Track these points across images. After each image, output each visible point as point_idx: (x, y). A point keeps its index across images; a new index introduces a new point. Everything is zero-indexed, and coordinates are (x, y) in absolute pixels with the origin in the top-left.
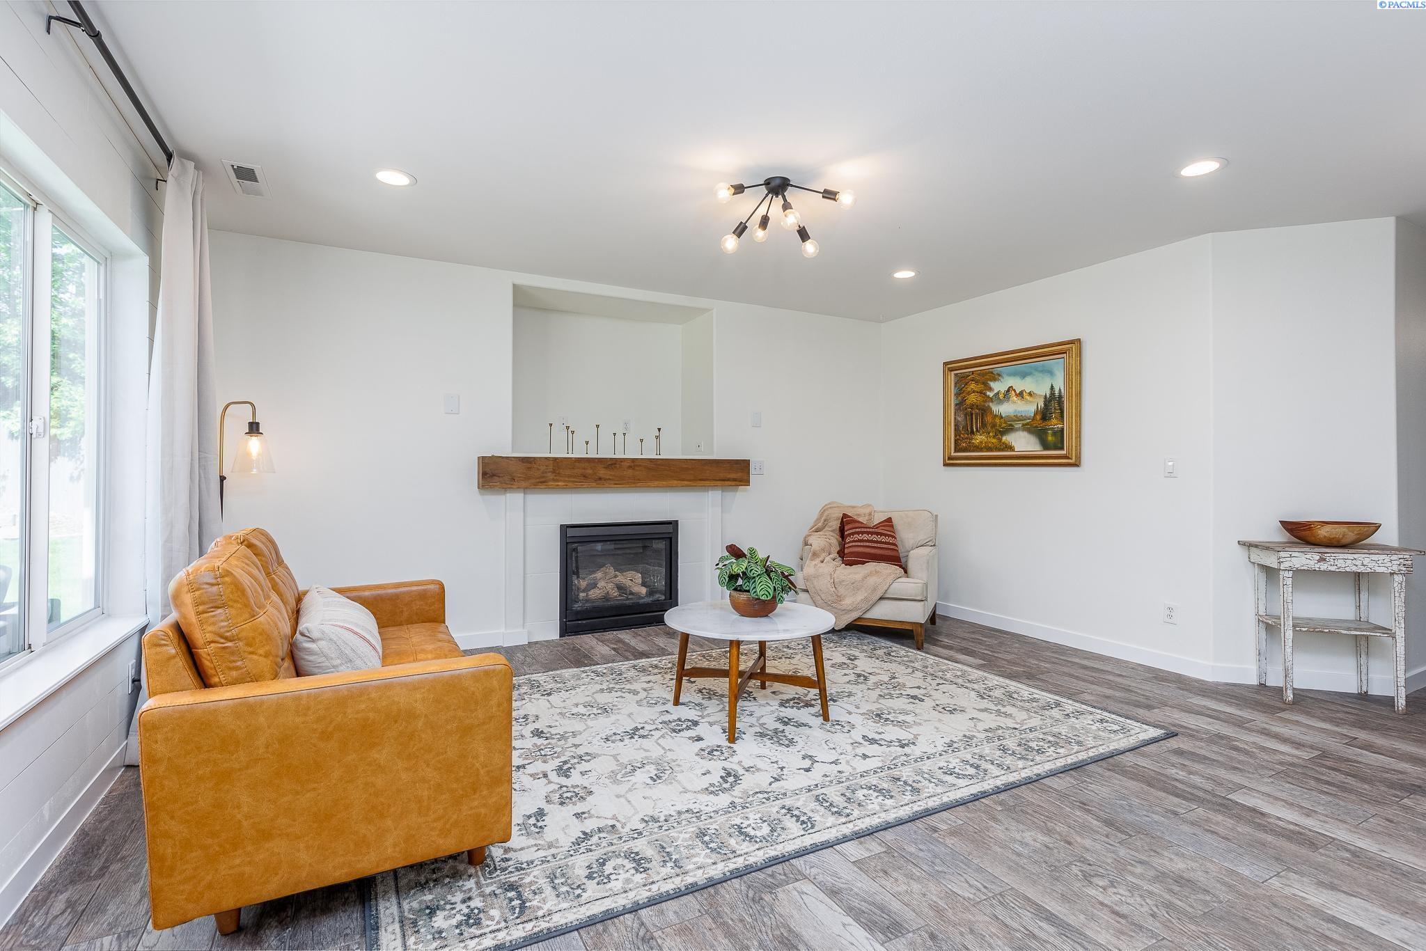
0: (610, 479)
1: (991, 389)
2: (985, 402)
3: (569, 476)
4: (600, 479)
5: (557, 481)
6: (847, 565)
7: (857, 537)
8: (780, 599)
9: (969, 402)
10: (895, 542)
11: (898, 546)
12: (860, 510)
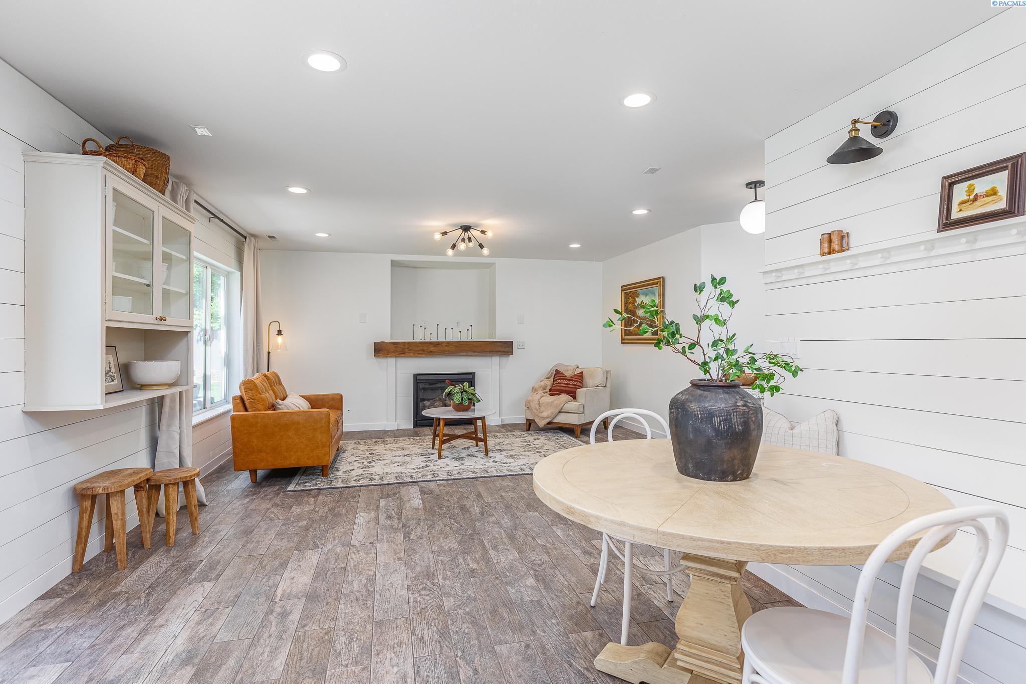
1: (636, 302)
2: (634, 308)
3: (416, 351)
4: (431, 352)
5: (409, 353)
6: (551, 395)
7: (558, 381)
8: (466, 403)
9: (629, 308)
10: (580, 384)
11: (578, 386)
12: (569, 368)
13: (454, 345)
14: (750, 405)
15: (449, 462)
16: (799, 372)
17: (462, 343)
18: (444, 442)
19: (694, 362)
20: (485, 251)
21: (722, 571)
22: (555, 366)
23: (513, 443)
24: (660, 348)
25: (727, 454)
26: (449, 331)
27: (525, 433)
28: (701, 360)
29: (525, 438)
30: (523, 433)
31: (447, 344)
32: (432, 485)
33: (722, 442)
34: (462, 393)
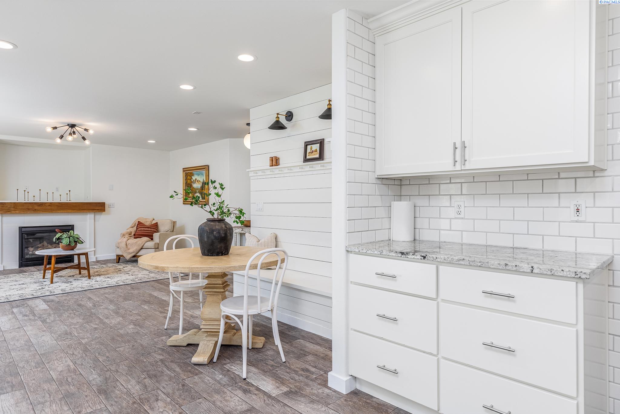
0: (40, 210)
1: (192, 179)
2: (191, 183)
3: (22, 209)
6: (135, 238)
7: (140, 229)
8: (73, 244)
9: (188, 183)
10: (155, 230)
11: (154, 231)
12: (148, 220)
13: (57, 206)
14: (228, 227)
15: (60, 285)
16: (244, 214)
17: (63, 204)
18: (55, 272)
19: (206, 211)
20: (87, 142)
21: (218, 290)
22: (138, 219)
23: (108, 271)
24: (192, 206)
25: (219, 245)
26: (50, 195)
27: (116, 265)
28: (209, 210)
29: (116, 267)
30: (114, 264)
31: (50, 205)
32: (51, 297)
33: (216, 241)
34: (69, 237)
